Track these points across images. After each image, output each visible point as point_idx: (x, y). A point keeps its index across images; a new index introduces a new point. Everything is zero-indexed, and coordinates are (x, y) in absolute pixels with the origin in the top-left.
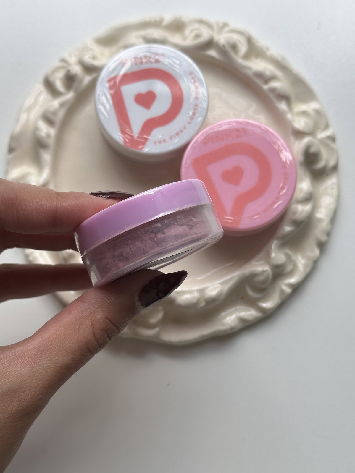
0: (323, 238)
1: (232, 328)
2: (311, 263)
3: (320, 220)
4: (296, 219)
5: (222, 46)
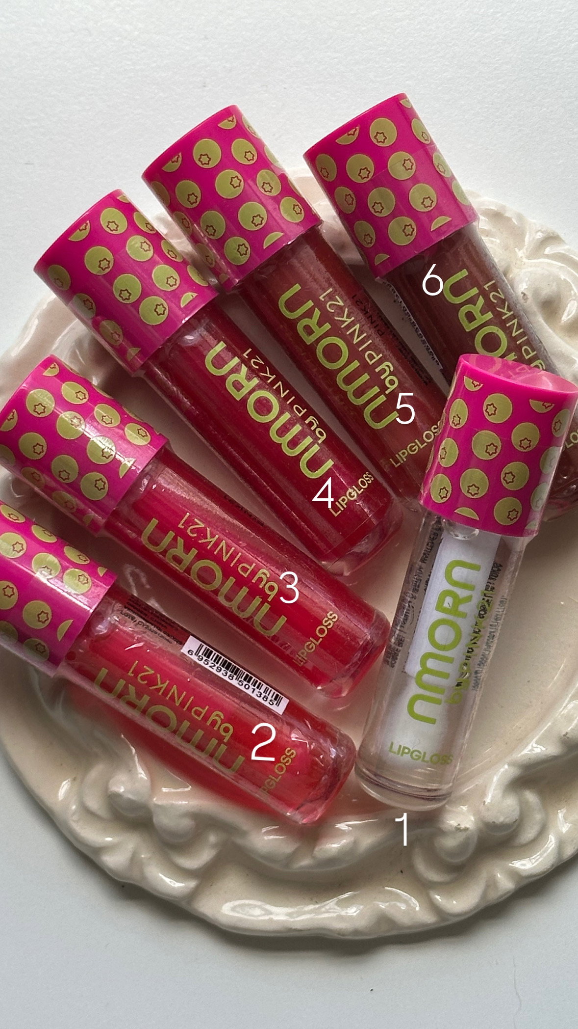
4: (567, 733)
5: (522, 295)
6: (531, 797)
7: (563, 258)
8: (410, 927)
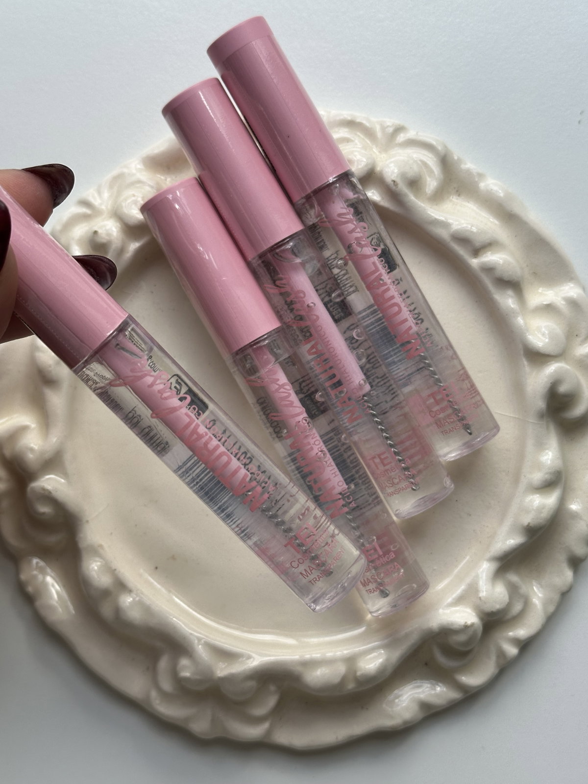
0: (581, 550)
3: (575, 515)
4: (529, 523)
5: (392, 183)
6: (513, 578)
7: (412, 143)
8: (441, 705)
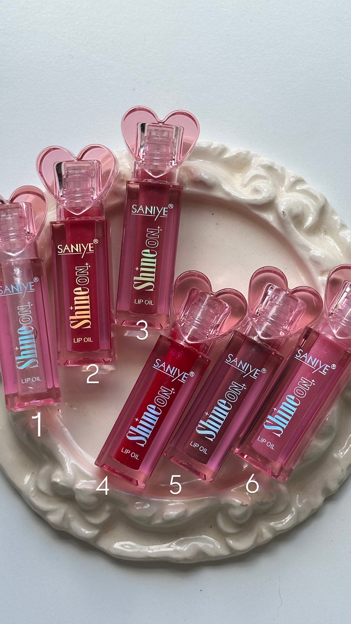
0: (333, 486)
1: (185, 559)
2: (308, 511)
3: (337, 461)
5: (282, 212)
6: (282, 487)
7: (305, 192)
8: (214, 557)
